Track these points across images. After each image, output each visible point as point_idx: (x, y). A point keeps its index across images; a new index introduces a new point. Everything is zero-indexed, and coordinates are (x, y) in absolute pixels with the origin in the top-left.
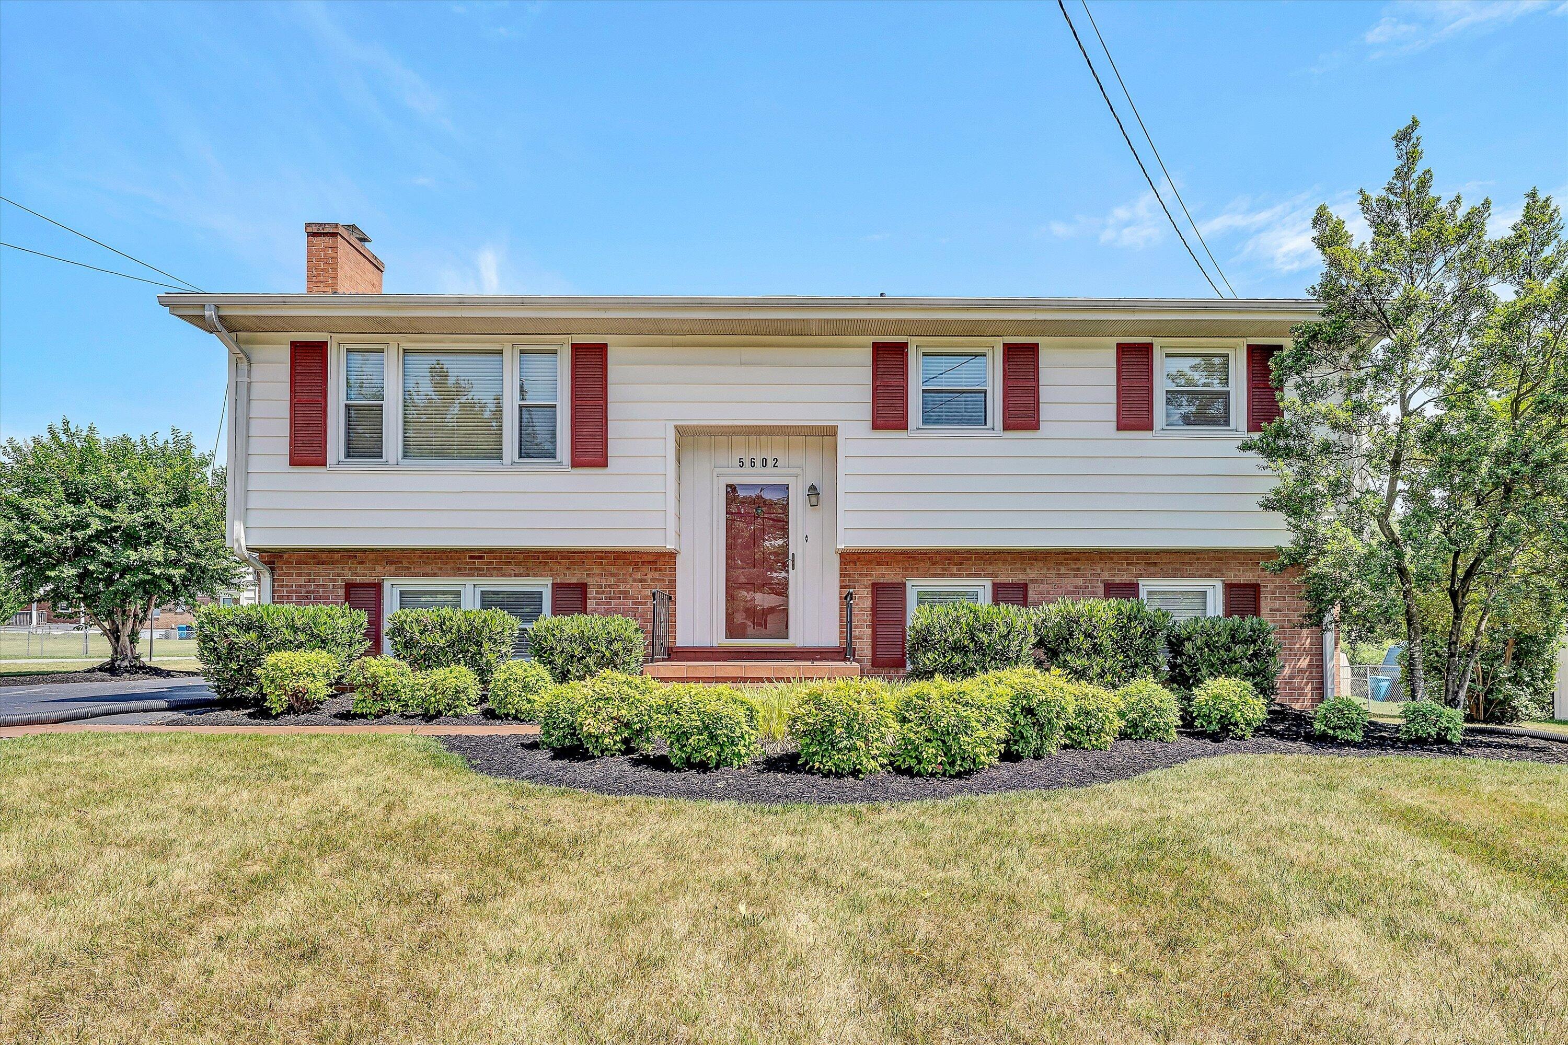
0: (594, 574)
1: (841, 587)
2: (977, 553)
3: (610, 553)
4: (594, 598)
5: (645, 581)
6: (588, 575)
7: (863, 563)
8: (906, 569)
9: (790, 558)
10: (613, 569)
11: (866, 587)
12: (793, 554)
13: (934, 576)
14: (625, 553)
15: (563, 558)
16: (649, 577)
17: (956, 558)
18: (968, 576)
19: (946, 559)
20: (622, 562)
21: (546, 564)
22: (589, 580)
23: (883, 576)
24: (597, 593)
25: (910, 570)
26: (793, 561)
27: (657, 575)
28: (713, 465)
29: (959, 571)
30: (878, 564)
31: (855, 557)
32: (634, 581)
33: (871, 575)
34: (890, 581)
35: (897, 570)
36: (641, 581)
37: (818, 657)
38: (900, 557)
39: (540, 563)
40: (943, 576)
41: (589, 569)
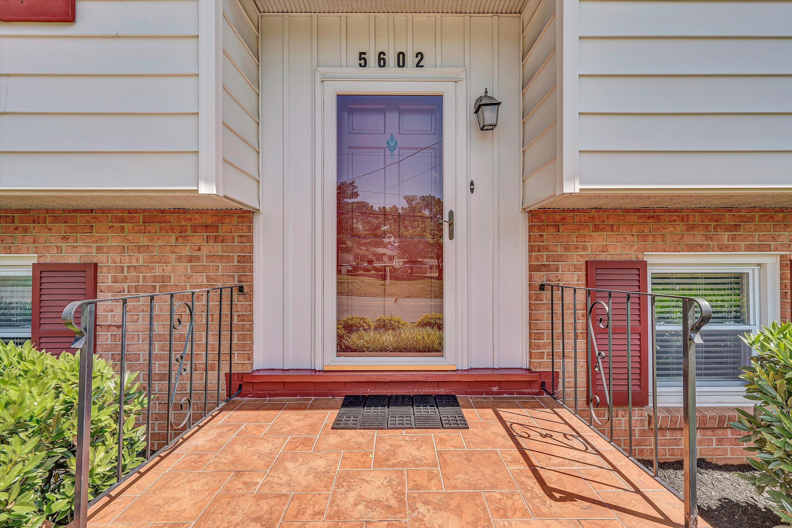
0: (108, 247)
1: (532, 269)
2: (763, 209)
3: (136, 211)
4: (110, 289)
5: (198, 259)
6: (99, 249)
7: (570, 227)
8: (643, 237)
9: (446, 217)
10: (143, 240)
11: (576, 269)
12: (451, 213)
13: (691, 248)
14: (163, 211)
15: (56, 219)
16: (205, 252)
17: (728, 219)
18: (749, 248)
19: (710, 220)
20: (157, 226)
21: (26, 230)
22: (101, 259)
23: (604, 249)
24: (115, 280)
25: (650, 239)
26: (451, 225)
27: (218, 249)
28: (315, 62)
29: (733, 239)
30: (597, 228)
31: (558, 217)
32: (179, 259)
33: (585, 248)
34: (616, 258)
35: (629, 238)
36: (191, 259)
37: (495, 389)
38: (634, 217)
39: (16, 229)
40: (706, 248)
41: (101, 239)
